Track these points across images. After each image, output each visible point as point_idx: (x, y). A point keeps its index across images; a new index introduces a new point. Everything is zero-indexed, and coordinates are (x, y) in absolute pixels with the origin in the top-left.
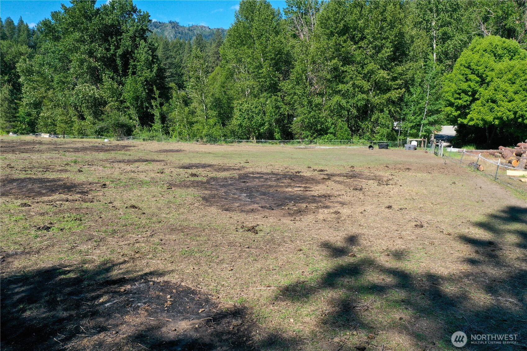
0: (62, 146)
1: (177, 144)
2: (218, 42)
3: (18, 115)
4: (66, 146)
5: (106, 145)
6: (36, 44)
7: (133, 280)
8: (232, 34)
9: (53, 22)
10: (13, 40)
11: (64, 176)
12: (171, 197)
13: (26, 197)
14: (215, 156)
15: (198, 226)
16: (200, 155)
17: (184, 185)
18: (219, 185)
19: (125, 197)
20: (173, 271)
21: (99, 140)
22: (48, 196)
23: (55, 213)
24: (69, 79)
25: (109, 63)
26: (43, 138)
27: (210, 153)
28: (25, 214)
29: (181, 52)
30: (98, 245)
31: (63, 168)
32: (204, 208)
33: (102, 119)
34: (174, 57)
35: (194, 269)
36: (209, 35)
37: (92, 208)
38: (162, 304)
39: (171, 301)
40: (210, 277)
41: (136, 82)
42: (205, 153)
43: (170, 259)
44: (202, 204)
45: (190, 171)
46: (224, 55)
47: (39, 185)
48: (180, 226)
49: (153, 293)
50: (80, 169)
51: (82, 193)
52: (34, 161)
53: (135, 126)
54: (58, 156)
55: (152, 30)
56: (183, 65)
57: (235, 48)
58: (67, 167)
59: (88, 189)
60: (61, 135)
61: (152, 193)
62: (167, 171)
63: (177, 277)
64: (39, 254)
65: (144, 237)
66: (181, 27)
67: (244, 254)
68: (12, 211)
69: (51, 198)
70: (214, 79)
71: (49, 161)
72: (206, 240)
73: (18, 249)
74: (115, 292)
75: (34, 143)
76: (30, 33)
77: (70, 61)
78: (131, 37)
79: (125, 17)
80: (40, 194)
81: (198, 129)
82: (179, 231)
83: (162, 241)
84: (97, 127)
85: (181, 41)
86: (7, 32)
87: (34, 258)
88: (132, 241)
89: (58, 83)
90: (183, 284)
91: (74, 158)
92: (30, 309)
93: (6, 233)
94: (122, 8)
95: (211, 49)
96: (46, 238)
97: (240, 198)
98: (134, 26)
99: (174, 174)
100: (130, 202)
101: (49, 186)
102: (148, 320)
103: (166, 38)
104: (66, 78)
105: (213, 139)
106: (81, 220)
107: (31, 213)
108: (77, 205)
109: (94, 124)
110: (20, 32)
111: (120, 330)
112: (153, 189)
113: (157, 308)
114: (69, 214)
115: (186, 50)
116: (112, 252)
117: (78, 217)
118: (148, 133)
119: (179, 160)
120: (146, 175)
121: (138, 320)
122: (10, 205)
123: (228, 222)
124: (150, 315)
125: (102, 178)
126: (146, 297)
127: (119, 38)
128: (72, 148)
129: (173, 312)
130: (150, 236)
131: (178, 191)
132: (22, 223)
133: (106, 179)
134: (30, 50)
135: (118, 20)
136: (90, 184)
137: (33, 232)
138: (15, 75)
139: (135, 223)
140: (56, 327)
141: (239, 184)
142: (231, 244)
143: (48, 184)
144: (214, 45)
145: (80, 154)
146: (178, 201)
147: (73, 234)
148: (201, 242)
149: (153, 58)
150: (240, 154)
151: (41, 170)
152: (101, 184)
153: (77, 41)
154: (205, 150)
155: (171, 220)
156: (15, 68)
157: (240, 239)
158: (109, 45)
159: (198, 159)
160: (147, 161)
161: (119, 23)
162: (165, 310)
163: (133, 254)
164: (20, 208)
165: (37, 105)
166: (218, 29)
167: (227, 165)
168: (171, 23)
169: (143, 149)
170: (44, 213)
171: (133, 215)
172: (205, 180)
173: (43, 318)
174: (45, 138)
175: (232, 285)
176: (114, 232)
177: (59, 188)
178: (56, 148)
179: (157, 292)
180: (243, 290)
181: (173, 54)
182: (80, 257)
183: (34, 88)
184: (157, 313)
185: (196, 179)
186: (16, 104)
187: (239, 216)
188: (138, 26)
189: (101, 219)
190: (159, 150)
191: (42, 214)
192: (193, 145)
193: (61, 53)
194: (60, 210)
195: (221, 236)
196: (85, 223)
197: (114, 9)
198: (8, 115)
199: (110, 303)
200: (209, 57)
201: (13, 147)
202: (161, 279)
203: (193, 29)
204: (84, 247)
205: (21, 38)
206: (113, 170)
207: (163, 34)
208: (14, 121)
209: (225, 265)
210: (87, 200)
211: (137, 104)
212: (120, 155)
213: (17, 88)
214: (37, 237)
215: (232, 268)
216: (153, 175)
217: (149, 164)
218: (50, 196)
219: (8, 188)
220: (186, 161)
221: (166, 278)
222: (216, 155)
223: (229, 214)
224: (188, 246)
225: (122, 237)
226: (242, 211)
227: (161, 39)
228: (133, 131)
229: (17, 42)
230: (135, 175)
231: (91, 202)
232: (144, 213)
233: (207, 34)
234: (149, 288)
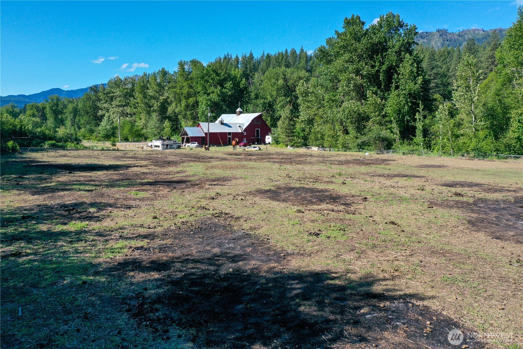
0: (329, 159)
1: (439, 159)
2: (494, 45)
3: (295, 131)
4: (332, 159)
5: (367, 158)
6: (312, 68)
7: (392, 299)
8: (513, 34)
9: (327, 47)
10: (295, 67)
11: (330, 187)
12: (432, 217)
13: (300, 204)
14: (484, 174)
15: (463, 252)
16: (465, 172)
17: (446, 205)
18: (489, 208)
19: (384, 212)
20: (433, 297)
21: (360, 153)
22: (317, 205)
23: (323, 222)
24: (337, 97)
25: (374, 79)
26: (313, 150)
27: (477, 170)
28: (300, 220)
29: (448, 60)
30: (360, 257)
31: (329, 180)
32: (470, 232)
33: (365, 134)
34: (440, 67)
35: (457, 299)
36: (483, 38)
37: (354, 220)
38: (421, 329)
39: (430, 328)
40: (476, 311)
41: (398, 95)
42: (472, 170)
43: (431, 283)
44: (468, 228)
45: (453, 190)
46: (501, 59)
47: (310, 194)
48: (441, 249)
49: (412, 315)
50: (344, 182)
51: (346, 204)
52: (306, 172)
53: (395, 140)
54: (325, 168)
55: (418, 42)
56: (450, 74)
57: (517, 50)
58: (333, 179)
59: (351, 202)
60: (328, 148)
61: (411, 211)
62: (428, 188)
63: (438, 303)
64: (311, 257)
65: (403, 256)
66: (450, 34)
67: (519, 293)
68: (290, 216)
69: (320, 207)
70: (487, 87)
71: (318, 172)
72: (471, 269)
73: (295, 250)
74: (374, 306)
75: (306, 155)
76: (308, 59)
77: (339, 81)
78: (396, 52)
79: (392, 33)
80: (312, 203)
81: (464, 143)
82: (441, 255)
83: (421, 262)
84: (359, 141)
85: (449, 48)
86: (291, 61)
87: (307, 260)
88: (391, 258)
89: (328, 102)
90: (444, 313)
91: (339, 171)
92: (304, 305)
93: (285, 234)
94: (389, 25)
95: (484, 54)
96: (316, 243)
97: (516, 226)
98: (400, 41)
99: (436, 192)
100: (390, 218)
101: (318, 195)
102: (406, 342)
103: (433, 47)
104: (334, 96)
105: (482, 154)
106: (344, 231)
107: (305, 219)
108: (341, 215)
109: (357, 138)
110: (300, 59)
111: (380, 344)
112: (413, 206)
113: (416, 332)
114: (334, 224)
115: (454, 58)
116: (373, 266)
117: (342, 227)
118: (408, 147)
119: (442, 177)
120: (406, 191)
121: (396, 339)
122: (289, 211)
123: (500, 252)
124: (408, 337)
125: (364, 191)
126: (404, 318)
127: (384, 54)
128: (337, 161)
129: (432, 340)
130: (409, 255)
131: (440, 212)
132: (297, 227)
133: (367, 193)
134: (307, 74)
135: (384, 37)
136: (353, 196)
137: (306, 237)
138: (294, 96)
139: (394, 240)
140: (324, 326)
141: (515, 209)
142: (502, 279)
143: (317, 194)
144: (489, 49)
145: (344, 167)
146: (440, 222)
147: (338, 243)
148: (466, 271)
149: (418, 70)
150: (516, 173)
151: (312, 180)
152: (362, 198)
153: (347, 62)
154: (473, 167)
155: (432, 241)
156: (294, 91)
157: (515, 274)
158: (375, 62)
159: (463, 176)
160: (406, 176)
161: (386, 40)
162: (425, 336)
163: (392, 271)
164: (296, 214)
165: (310, 122)
166: (495, 30)
167: (500, 185)
168: (439, 31)
169: (403, 163)
170: (314, 220)
171: (392, 232)
172: (471, 200)
173: (314, 315)
174: (315, 151)
175: (503, 327)
176: (374, 246)
177: (326, 199)
178: (323, 160)
179: (416, 315)
180: (518, 335)
181: (439, 63)
182: (344, 266)
183: (308, 107)
184: (416, 337)
185: (460, 199)
186: (294, 121)
187: (514, 247)
188: (404, 40)
189: (361, 232)
190: (419, 164)
191: (313, 221)
192: (457, 160)
193: (332, 74)
194: (327, 219)
195: (490, 268)
196: (348, 234)
197: (381, 27)
198: (288, 131)
199: (370, 316)
200: (481, 62)
201: (291, 158)
202: (419, 303)
203: (463, 34)
204: (347, 257)
205: (301, 64)
206: (373, 184)
207: (429, 44)
208: (292, 136)
209: (494, 302)
210: (350, 212)
211: (399, 117)
212: (379, 169)
213: (296, 107)
214: (309, 241)
215: (503, 307)
216: (413, 192)
217: (409, 180)
218: (319, 205)
219: (287, 196)
220: (449, 178)
221: (426, 303)
222: (485, 172)
223: (501, 243)
224: (450, 272)
225: (382, 252)
226: (519, 241)
227: (427, 49)
228: (393, 145)
229: (298, 68)
230: (395, 190)
231: (354, 214)
232: (403, 231)
233: (480, 37)
234: (408, 309)
